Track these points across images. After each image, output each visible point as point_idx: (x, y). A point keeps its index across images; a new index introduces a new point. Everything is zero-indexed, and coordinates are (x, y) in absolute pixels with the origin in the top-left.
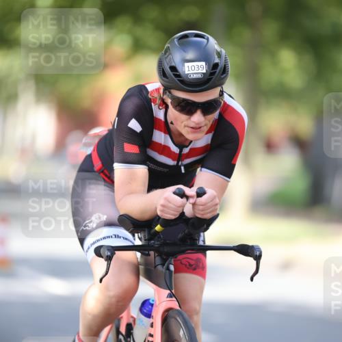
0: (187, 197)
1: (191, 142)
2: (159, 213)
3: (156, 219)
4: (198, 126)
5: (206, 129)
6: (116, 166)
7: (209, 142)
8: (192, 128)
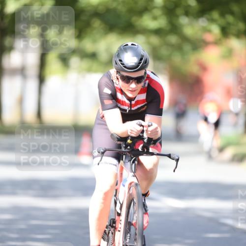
0: (143, 126)
1: (135, 98)
4: (133, 90)
7: (145, 98)
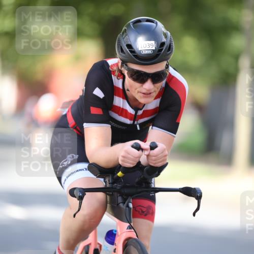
2: (120, 163)
3: (118, 167)
4: (148, 92)
5: (155, 95)
6: (85, 125)
7: (158, 106)
8: (144, 93)
